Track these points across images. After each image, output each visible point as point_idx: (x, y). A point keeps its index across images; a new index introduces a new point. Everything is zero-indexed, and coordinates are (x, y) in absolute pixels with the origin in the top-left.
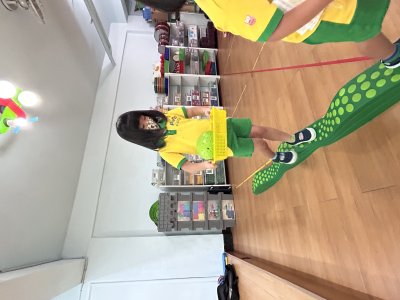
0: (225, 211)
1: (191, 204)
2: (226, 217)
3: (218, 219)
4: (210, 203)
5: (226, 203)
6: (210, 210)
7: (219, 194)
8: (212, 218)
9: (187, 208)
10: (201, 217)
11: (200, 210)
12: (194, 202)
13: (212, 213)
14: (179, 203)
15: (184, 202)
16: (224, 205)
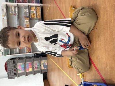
0: (42, 66)
1: (25, 64)
2: (43, 68)
3: (39, 69)
4: (35, 62)
5: (43, 62)
6: (35, 66)
7: (40, 57)
8: (36, 70)
9: (23, 66)
10: (30, 70)
11: (30, 66)
12: (26, 63)
13: (35, 67)
14: (18, 64)
15: (21, 64)
16: (42, 63)
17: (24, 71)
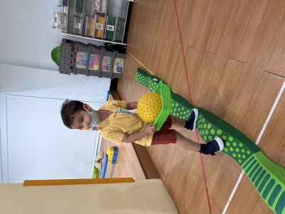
0: (115, 67)
1: (89, 56)
2: (115, 71)
5: (118, 60)
6: (104, 64)
7: (115, 52)
8: (104, 70)
9: (85, 59)
10: (96, 68)
11: (96, 62)
12: (92, 55)
13: (105, 66)
14: (79, 53)
15: (83, 54)
16: (116, 62)
17: (85, 67)
